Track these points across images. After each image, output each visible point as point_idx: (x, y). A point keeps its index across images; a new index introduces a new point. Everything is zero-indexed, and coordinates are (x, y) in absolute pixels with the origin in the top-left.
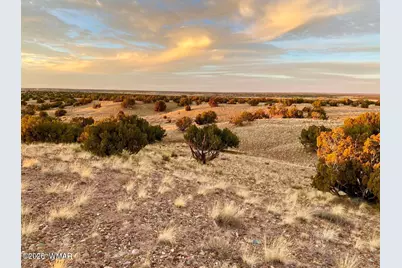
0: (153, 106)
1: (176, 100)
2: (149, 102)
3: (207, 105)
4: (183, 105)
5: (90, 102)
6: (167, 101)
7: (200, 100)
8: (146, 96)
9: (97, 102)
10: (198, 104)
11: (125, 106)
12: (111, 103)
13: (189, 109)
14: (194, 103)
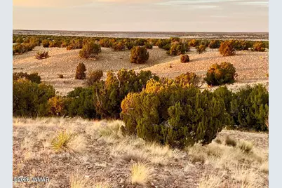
0: (129, 54)
1: (164, 45)
2: (121, 49)
3: (216, 52)
4: (175, 53)
5: (30, 49)
6: (150, 47)
7: (202, 44)
8: (116, 40)
9: (41, 49)
10: (200, 51)
11: (85, 55)
12: (63, 50)
13: (186, 60)
14: (193, 49)
